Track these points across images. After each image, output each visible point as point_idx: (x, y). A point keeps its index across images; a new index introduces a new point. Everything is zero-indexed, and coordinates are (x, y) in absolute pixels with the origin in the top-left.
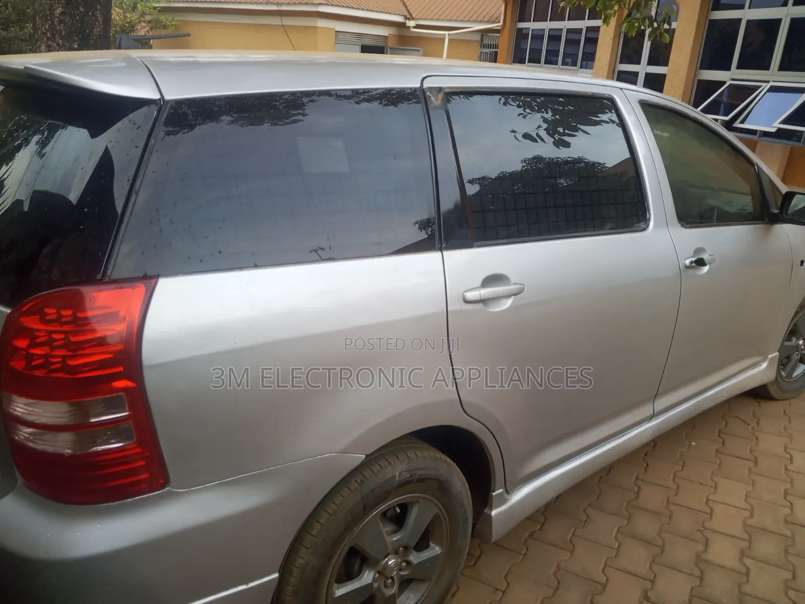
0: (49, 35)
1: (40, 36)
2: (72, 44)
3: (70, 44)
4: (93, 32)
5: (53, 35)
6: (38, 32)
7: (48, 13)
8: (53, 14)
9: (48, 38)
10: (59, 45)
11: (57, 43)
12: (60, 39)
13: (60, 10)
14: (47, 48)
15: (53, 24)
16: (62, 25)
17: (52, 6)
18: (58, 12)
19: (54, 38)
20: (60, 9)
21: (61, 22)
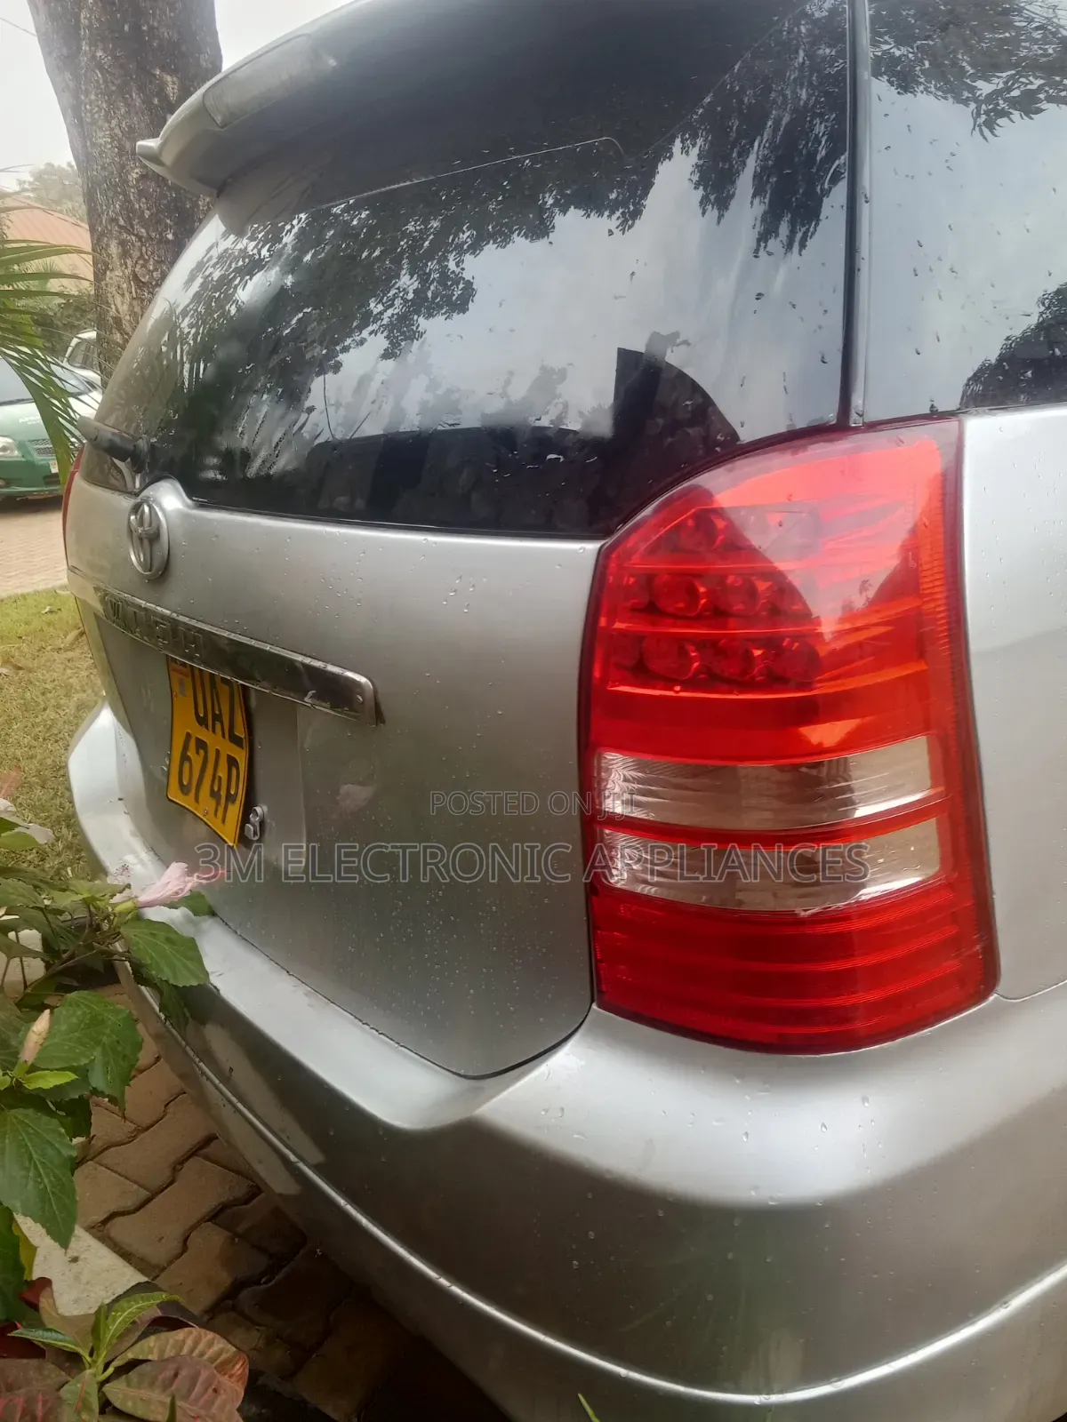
0: (122, 222)
1: (106, 227)
2: (164, 234)
3: (161, 234)
4: (198, 206)
5: (129, 220)
6: (101, 221)
7: (117, 180)
8: (126, 181)
9: (120, 227)
10: (140, 238)
11: (136, 236)
12: (143, 227)
13: (137, 173)
14: (120, 248)
15: (127, 200)
16: (144, 200)
17: (123, 167)
18: (135, 176)
19: (132, 227)
20: (136, 170)
21: (141, 193)
